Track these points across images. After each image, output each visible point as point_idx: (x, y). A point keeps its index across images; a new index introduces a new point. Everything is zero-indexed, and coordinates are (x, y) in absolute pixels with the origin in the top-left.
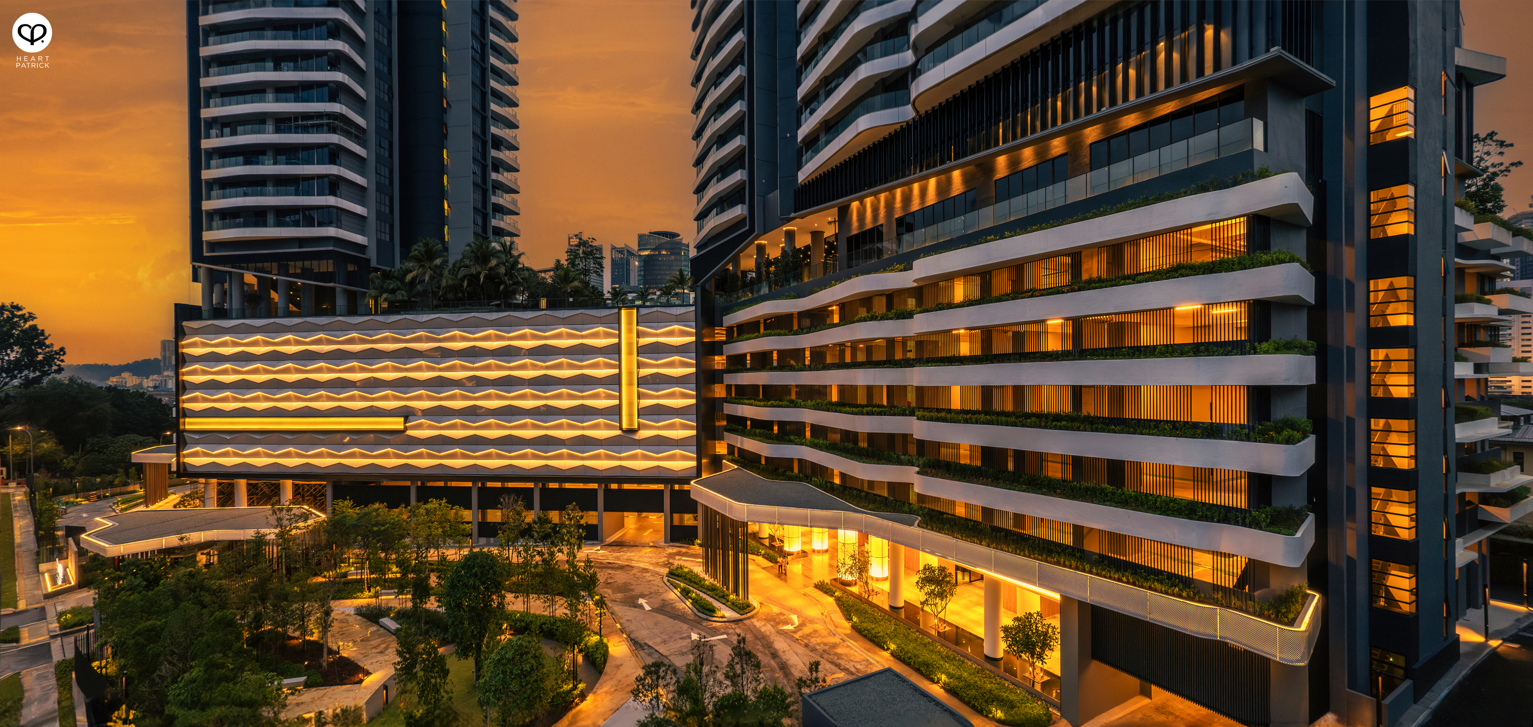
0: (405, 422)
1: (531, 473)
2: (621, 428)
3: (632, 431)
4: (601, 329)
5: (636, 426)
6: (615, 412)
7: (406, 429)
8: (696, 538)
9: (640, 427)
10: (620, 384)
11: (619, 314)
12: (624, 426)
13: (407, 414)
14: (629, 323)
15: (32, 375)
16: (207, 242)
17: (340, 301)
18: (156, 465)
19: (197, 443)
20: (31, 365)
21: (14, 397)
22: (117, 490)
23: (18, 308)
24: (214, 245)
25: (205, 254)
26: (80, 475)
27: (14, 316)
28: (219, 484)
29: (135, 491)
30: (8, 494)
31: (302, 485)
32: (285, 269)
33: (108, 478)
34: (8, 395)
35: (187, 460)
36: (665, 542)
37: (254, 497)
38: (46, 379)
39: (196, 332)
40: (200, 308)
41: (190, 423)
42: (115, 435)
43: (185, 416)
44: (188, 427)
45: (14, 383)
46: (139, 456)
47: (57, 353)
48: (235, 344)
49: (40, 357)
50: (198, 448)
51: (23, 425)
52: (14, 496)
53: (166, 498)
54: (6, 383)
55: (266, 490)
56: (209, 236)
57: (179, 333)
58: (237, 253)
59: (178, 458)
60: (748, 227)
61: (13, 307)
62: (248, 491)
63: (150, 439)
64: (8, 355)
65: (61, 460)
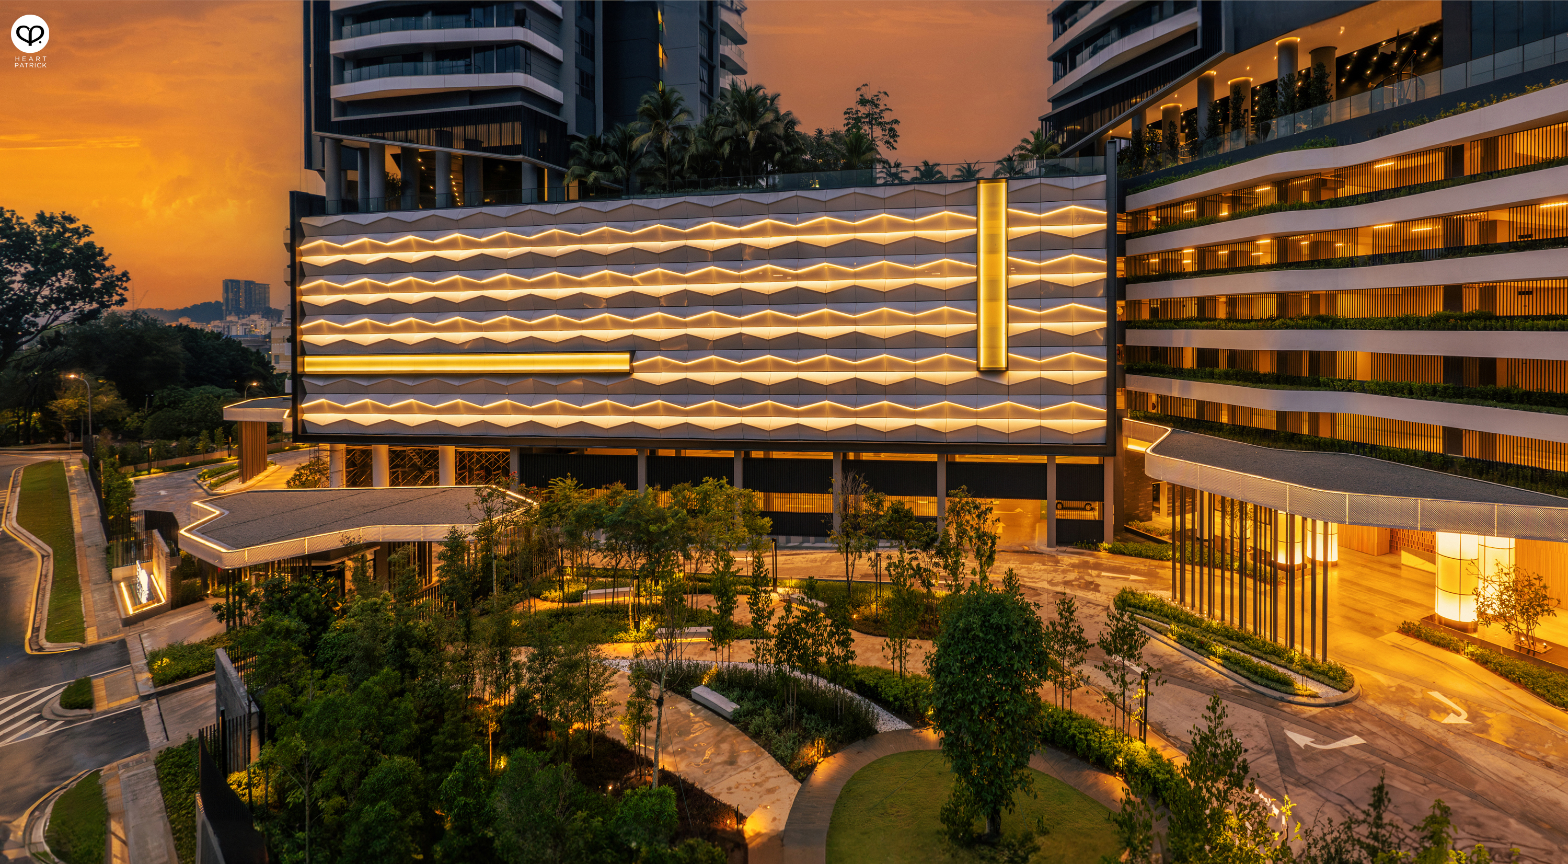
0: (632, 360)
1: (830, 438)
2: (978, 369)
3: (995, 372)
4: (946, 213)
5: (1003, 364)
6: (969, 342)
7: (633, 370)
8: (1102, 541)
9: (1012, 365)
10: (975, 298)
11: (976, 190)
12: (983, 365)
13: (634, 347)
14: (993, 204)
15: (87, 308)
16: (336, 101)
17: (528, 183)
18: (254, 424)
19: (321, 392)
20: (86, 294)
21: (65, 337)
22: (200, 458)
23: (71, 220)
24: (346, 106)
25: (334, 119)
26: (151, 437)
27: (66, 230)
28: (348, 452)
29: (222, 460)
30: (60, 462)
31: (470, 454)
32: (445, 140)
33: (188, 442)
34: (58, 333)
35: (308, 417)
36: (1049, 545)
37: (400, 470)
38: (105, 313)
39: (320, 232)
40: (322, 199)
41: (311, 364)
42: (188, 387)
43: (304, 354)
44: (308, 369)
45: (66, 318)
46: (233, 412)
47: (119, 279)
48: (376, 249)
49: (98, 284)
50: (322, 400)
51: (77, 373)
52: (68, 464)
53: (265, 469)
54: (57, 318)
55: (416, 460)
56: (339, 92)
57: (296, 234)
58: (379, 115)
59: (294, 414)
60: (1199, 46)
61: (64, 218)
62: (391, 461)
63: (231, 392)
64: (59, 280)
65: (124, 419)
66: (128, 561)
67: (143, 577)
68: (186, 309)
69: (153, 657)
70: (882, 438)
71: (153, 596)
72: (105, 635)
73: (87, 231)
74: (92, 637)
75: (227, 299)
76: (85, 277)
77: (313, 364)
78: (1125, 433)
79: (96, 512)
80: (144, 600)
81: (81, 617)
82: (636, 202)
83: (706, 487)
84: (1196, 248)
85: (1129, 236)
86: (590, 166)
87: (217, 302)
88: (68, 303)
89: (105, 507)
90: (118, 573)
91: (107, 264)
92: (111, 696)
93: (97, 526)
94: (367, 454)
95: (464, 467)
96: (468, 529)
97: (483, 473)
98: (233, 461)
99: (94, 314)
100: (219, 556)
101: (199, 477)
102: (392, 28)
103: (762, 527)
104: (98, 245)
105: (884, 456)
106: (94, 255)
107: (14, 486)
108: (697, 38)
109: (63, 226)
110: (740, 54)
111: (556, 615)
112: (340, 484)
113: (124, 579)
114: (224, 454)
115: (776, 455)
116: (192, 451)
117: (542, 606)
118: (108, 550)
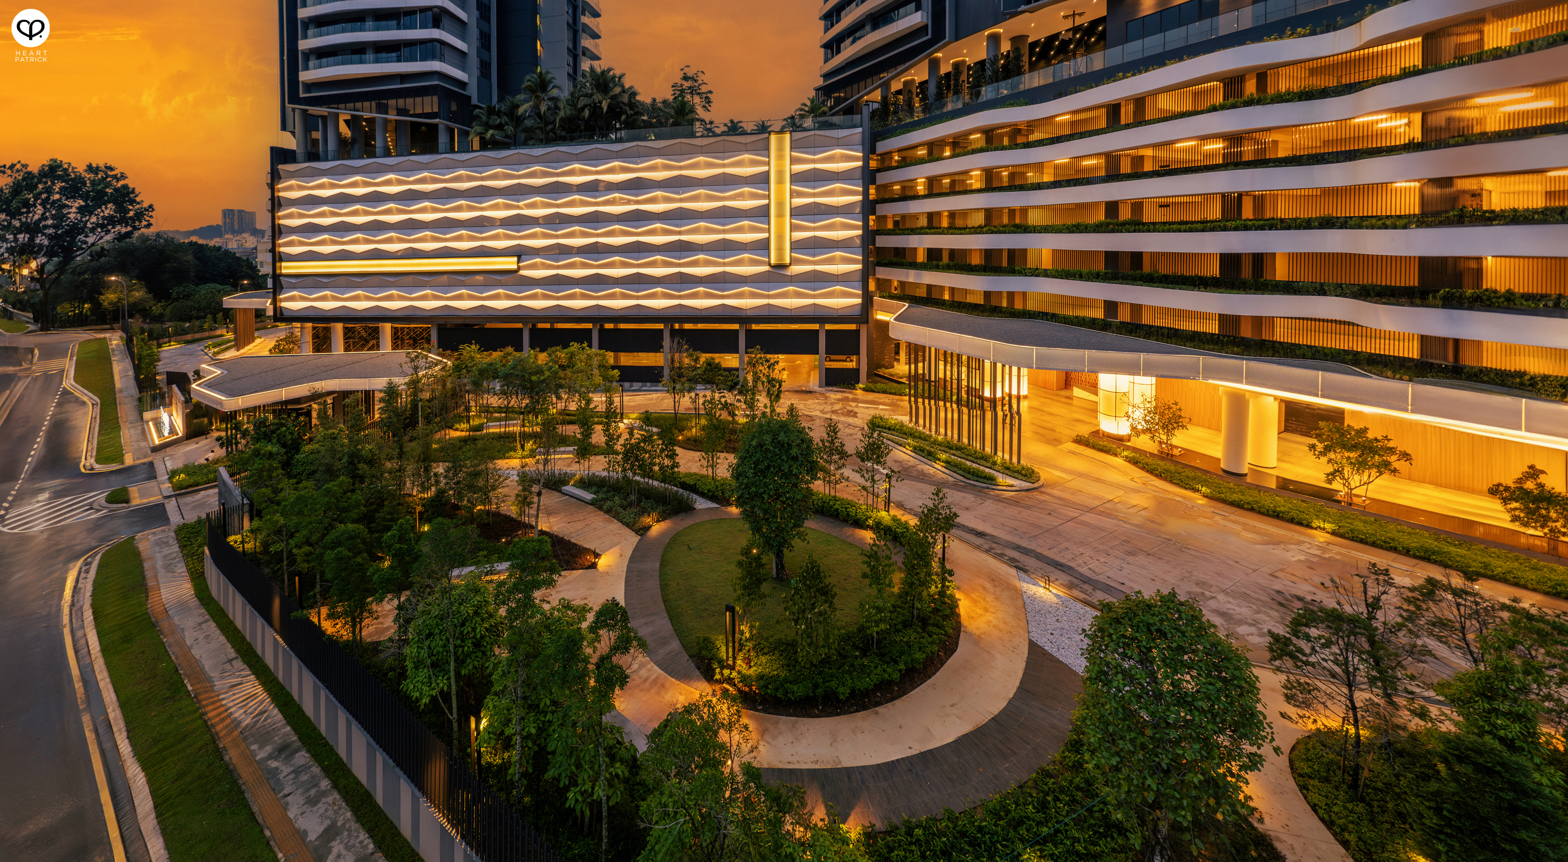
0: (518, 262)
1: (661, 314)
2: (770, 265)
3: (783, 266)
4: (747, 156)
5: (788, 261)
6: (763, 246)
7: (519, 268)
8: (858, 382)
9: (794, 261)
10: (767, 215)
11: (768, 138)
12: (773, 262)
13: (520, 253)
14: (780, 149)
15: (124, 230)
16: (303, 83)
17: (443, 139)
18: (245, 310)
19: (294, 287)
20: (124, 221)
21: (108, 251)
22: (206, 334)
23: (111, 169)
24: (309, 86)
25: (302, 95)
26: (171, 320)
27: (107, 176)
28: (314, 328)
29: (222, 336)
30: (104, 338)
31: (402, 329)
32: (383, 109)
33: (197, 323)
34: (102, 248)
35: (284, 304)
36: (820, 386)
37: (351, 340)
38: (136, 234)
39: (292, 175)
40: (294, 151)
41: (286, 268)
42: (197, 285)
43: (281, 260)
44: (284, 271)
45: (108, 237)
46: (231, 301)
47: (146, 210)
48: (333, 186)
49: (131, 214)
50: (295, 293)
51: (117, 276)
52: (111, 340)
53: (253, 341)
54: (102, 238)
55: (363, 333)
56: (305, 76)
57: (275, 177)
58: (334, 92)
59: (274, 302)
60: (929, 36)
61: (107, 167)
62: (345, 334)
63: (228, 288)
64: (103, 211)
65: (151, 308)
66: (154, 407)
67: (165, 418)
68: (195, 230)
69: (173, 474)
70: (699, 314)
71: (172, 431)
72: (138, 459)
73: (123, 176)
74: (129, 460)
75: (225, 223)
76: (121, 209)
77: (287, 268)
78: (875, 308)
79: (131, 373)
80: (166, 434)
81: (121, 446)
82: (521, 151)
83: (572, 349)
84: (927, 178)
85: (878, 170)
86: (488, 126)
87: (218, 225)
88: (110, 227)
89: (137, 369)
90: (147, 415)
91: (138, 199)
92: (141, 497)
93: (132, 383)
94: (328, 330)
95: (398, 338)
96: (400, 381)
97: (411, 342)
98: (230, 336)
99: (128, 235)
100: (220, 402)
101: (206, 347)
102: (343, 31)
103: (613, 376)
104: (131, 186)
105: (700, 326)
106: (128, 194)
107: (72, 356)
108: (565, 36)
109: (106, 174)
110: (596, 46)
111: (464, 440)
112: (307, 350)
113: (152, 420)
114: (224, 331)
115: (622, 326)
116: (201, 329)
117: (454, 434)
118: (140, 400)
